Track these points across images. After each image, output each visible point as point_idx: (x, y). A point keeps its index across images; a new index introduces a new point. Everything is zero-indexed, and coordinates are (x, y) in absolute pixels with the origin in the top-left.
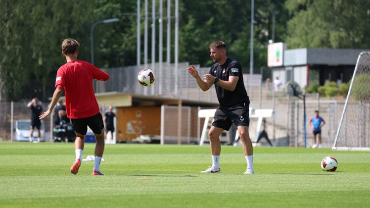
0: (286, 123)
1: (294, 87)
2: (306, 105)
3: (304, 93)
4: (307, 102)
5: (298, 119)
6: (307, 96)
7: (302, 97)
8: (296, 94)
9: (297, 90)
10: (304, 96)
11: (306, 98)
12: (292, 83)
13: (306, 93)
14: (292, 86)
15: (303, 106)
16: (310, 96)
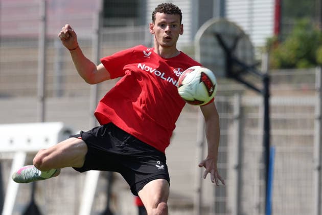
0: (196, 186)
1: (229, 42)
2: (273, 116)
3: (263, 69)
4: (274, 101)
5: (239, 167)
6: (279, 80)
7: (260, 85)
8: (236, 68)
9: (239, 54)
10: (267, 80)
11: (273, 88)
12: (218, 29)
13: (270, 67)
14: (219, 37)
15: (260, 115)
16: (290, 79)
